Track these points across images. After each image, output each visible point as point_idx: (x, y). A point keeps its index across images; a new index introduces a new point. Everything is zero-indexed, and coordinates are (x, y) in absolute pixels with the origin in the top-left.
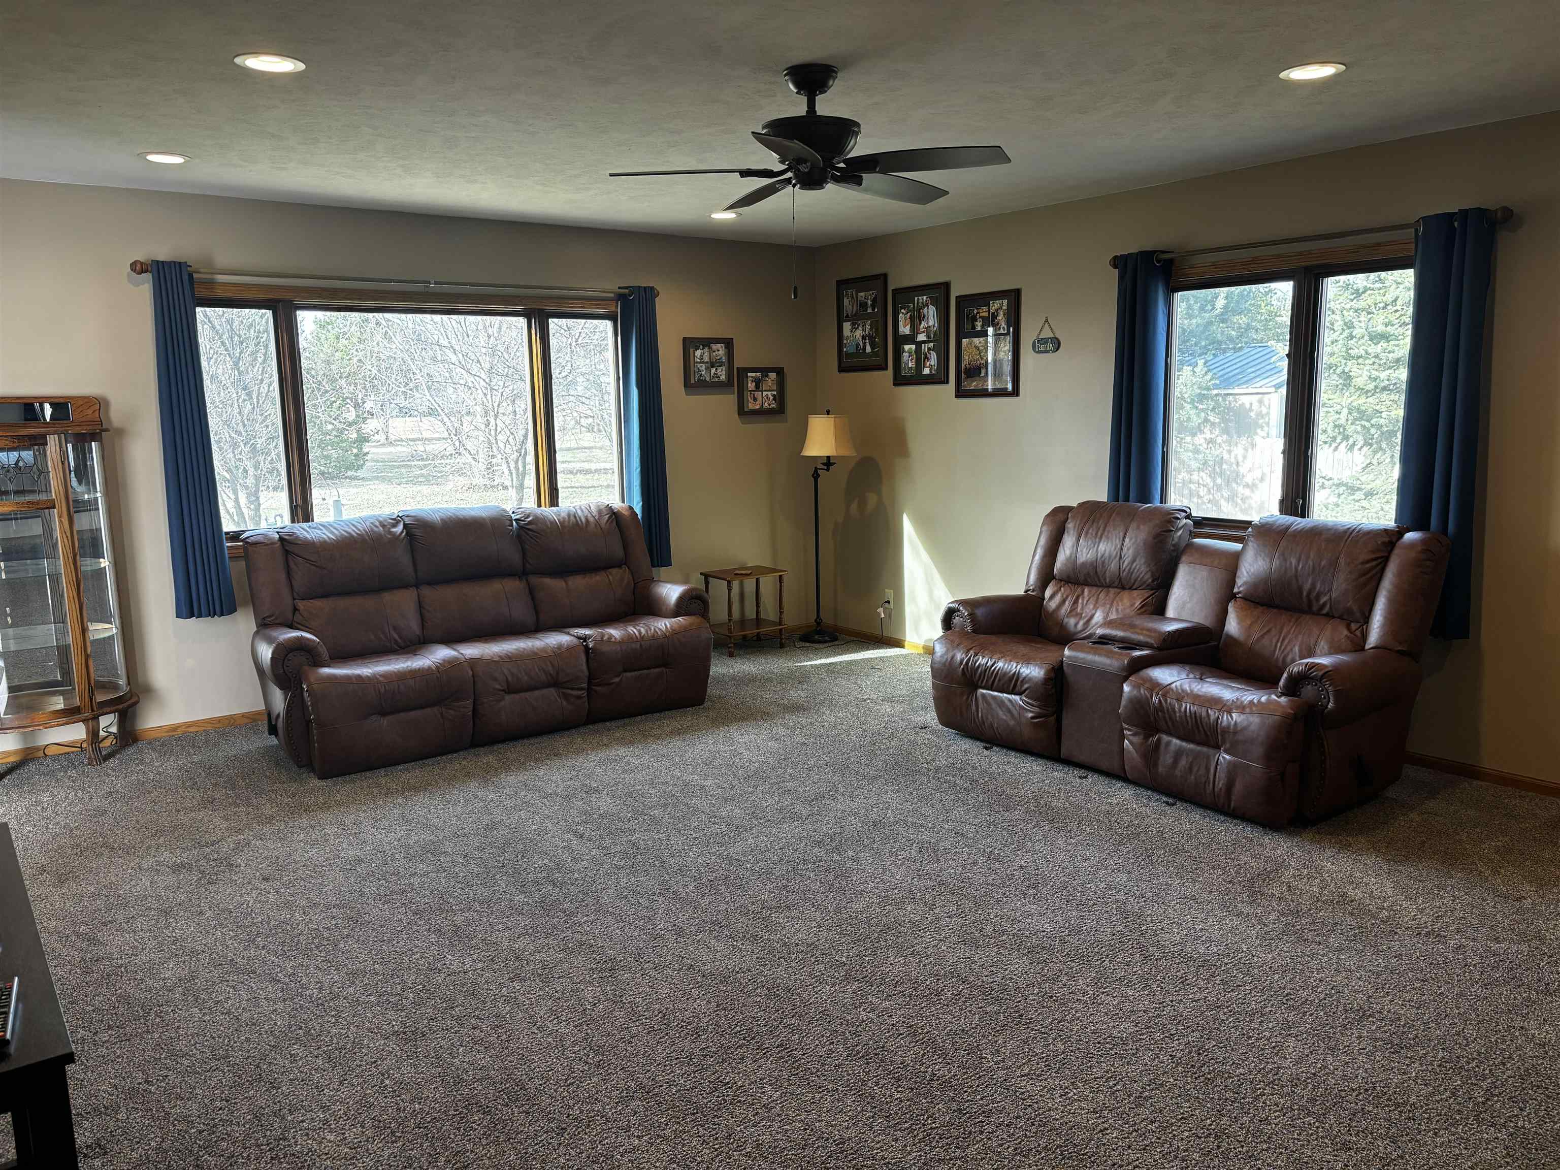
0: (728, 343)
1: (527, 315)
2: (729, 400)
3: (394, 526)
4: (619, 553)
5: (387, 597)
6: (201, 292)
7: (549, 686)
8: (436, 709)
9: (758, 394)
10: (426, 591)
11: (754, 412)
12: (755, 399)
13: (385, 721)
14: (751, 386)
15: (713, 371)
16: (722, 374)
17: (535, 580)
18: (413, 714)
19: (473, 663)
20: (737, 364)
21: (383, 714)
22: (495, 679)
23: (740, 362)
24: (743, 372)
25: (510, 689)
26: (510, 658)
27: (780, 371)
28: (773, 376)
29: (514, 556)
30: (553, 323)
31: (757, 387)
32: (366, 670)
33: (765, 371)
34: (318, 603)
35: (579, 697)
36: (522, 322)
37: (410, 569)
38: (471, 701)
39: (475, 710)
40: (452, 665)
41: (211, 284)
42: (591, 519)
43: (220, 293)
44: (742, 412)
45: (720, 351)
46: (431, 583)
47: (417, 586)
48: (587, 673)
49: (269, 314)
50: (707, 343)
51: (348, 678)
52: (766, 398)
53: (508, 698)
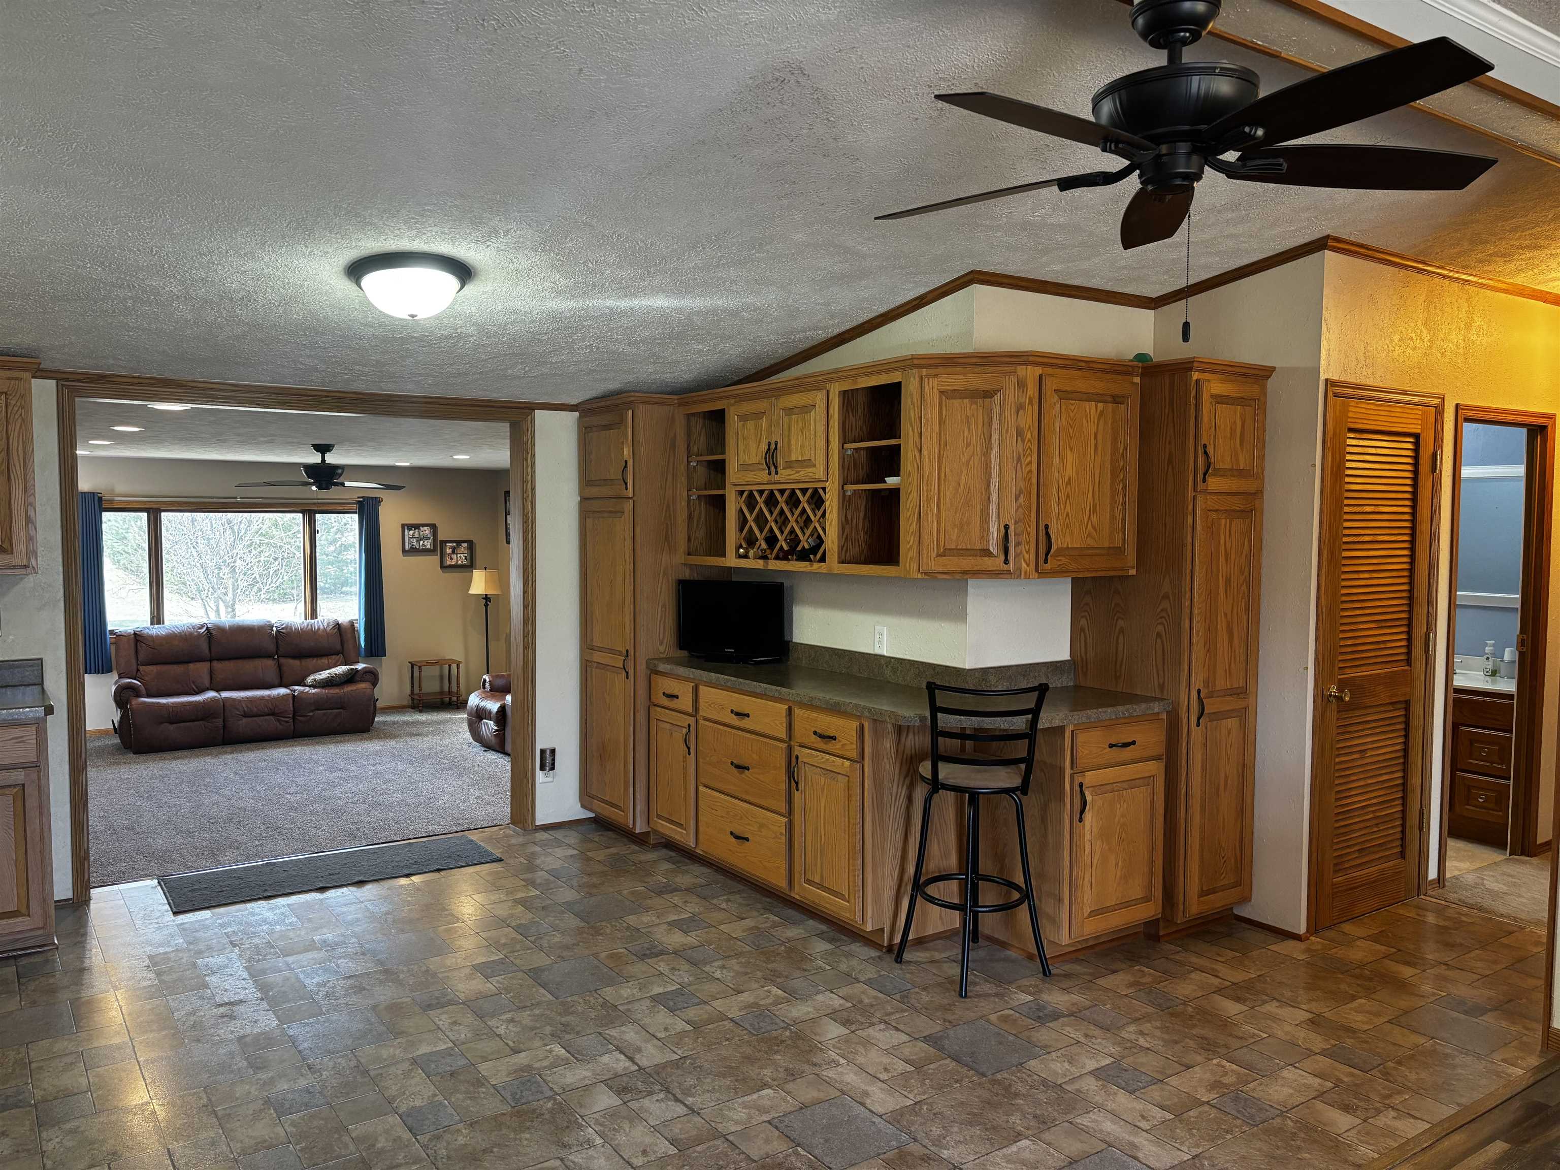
0: (433, 527)
1: (303, 512)
2: (436, 559)
3: (200, 628)
4: (339, 647)
5: (191, 666)
6: (105, 505)
7: (268, 715)
8: (201, 722)
9: (454, 556)
10: (216, 664)
11: (450, 566)
12: (451, 559)
13: (172, 727)
14: (449, 551)
15: (421, 542)
16: (428, 544)
17: (282, 660)
18: (188, 724)
19: (225, 700)
20: (439, 539)
21: (172, 723)
22: (237, 709)
23: (441, 537)
24: (444, 543)
25: (245, 715)
26: (249, 699)
27: (471, 544)
28: (465, 545)
29: (272, 647)
30: (318, 516)
31: (453, 552)
32: (163, 701)
33: (459, 543)
34: (151, 668)
35: (287, 722)
36: (301, 515)
37: (207, 651)
38: (221, 720)
39: (224, 726)
40: (214, 700)
41: (112, 501)
42: (322, 627)
43: (116, 506)
44: (443, 566)
45: (427, 531)
46: (220, 659)
47: (211, 661)
48: (292, 709)
49: (145, 514)
50: (416, 527)
51: (153, 703)
52: (461, 558)
53: (245, 720)
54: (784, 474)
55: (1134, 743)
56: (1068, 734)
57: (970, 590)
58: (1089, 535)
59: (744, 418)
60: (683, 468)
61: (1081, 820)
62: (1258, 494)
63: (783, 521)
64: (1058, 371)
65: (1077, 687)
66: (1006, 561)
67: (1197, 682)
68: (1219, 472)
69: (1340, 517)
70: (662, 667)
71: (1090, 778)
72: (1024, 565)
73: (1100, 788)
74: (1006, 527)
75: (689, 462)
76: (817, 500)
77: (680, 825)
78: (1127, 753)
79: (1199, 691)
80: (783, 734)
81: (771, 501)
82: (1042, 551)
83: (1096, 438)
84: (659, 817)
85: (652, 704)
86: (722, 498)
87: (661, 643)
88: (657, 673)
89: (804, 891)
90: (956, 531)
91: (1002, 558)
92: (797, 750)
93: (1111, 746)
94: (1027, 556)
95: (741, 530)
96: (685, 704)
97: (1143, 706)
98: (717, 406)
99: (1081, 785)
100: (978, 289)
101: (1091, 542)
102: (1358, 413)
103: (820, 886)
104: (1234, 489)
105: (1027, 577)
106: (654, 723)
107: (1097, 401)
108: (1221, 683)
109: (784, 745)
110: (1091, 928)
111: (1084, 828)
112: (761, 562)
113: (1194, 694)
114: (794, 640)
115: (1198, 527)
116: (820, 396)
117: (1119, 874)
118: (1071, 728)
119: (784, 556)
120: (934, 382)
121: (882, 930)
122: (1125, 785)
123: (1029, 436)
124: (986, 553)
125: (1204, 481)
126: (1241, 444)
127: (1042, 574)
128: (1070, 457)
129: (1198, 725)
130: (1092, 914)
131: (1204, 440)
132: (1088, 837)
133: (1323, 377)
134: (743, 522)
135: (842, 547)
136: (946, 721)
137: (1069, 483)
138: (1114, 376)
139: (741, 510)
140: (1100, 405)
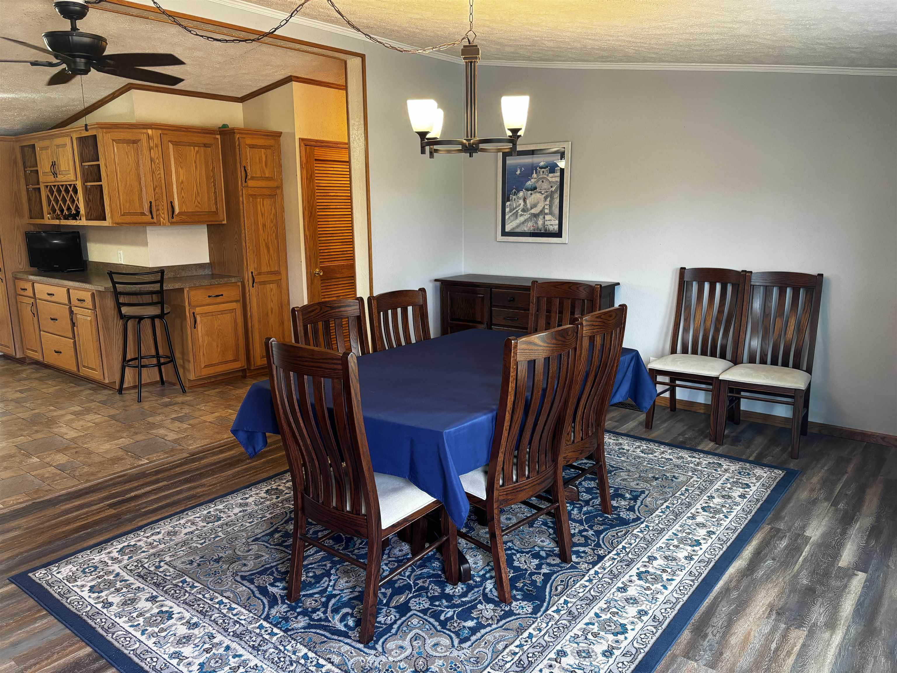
54: (60, 178)
55: (222, 295)
56: (185, 292)
57: (148, 231)
58: (196, 206)
59: (42, 149)
60: (22, 174)
61: (195, 328)
62: (280, 187)
63: (64, 200)
64: (170, 132)
65: (212, 274)
66: (152, 218)
67: (251, 268)
68: (253, 178)
69: (314, 197)
70: (19, 276)
71: (198, 310)
72: (162, 219)
73: (204, 314)
74: (151, 203)
75: (25, 171)
76: (75, 191)
77: (36, 351)
78: (219, 299)
79: (252, 273)
80: (66, 302)
81: (59, 191)
82: (170, 213)
83: (195, 162)
84: (28, 349)
85: (17, 295)
86: (39, 189)
87: (20, 264)
88: (16, 278)
89: (84, 372)
90: (128, 205)
91: (150, 216)
92: (74, 309)
93: (209, 296)
94: (163, 216)
95: (49, 205)
96: (30, 292)
97: (226, 279)
98: (32, 143)
99: (194, 313)
100: (133, 91)
101: (198, 209)
102: (319, 153)
103: (89, 368)
104: (264, 185)
105: (164, 225)
106: (19, 303)
107: (194, 146)
108: (264, 269)
109: (68, 307)
110: (206, 372)
111: (197, 331)
112: (58, 221)
113: (250, 274)
114: (90, 260)
115: (245, 202)
116: (68, 140)
117: (219, 350)
118: (187, 289)
119: (66, 218)
120: (109, 135)
121: (115, 382)
122: (219, 313)
123: (157, 161)
124: (143, 214)
125: (246, 182)
126: (266, 165)
127: (172, 223)
128: (181, 171)
129: (253, 287)
130: (206, 367)
131: (244, 164)
132: (200, 334)
133: (297, 138)
134: (49, 201)
135: (88, 213)
136: (120, 288)
137: (182, 182)
138: (205, 135)
139: (48, 196)
140: (196, 148)
